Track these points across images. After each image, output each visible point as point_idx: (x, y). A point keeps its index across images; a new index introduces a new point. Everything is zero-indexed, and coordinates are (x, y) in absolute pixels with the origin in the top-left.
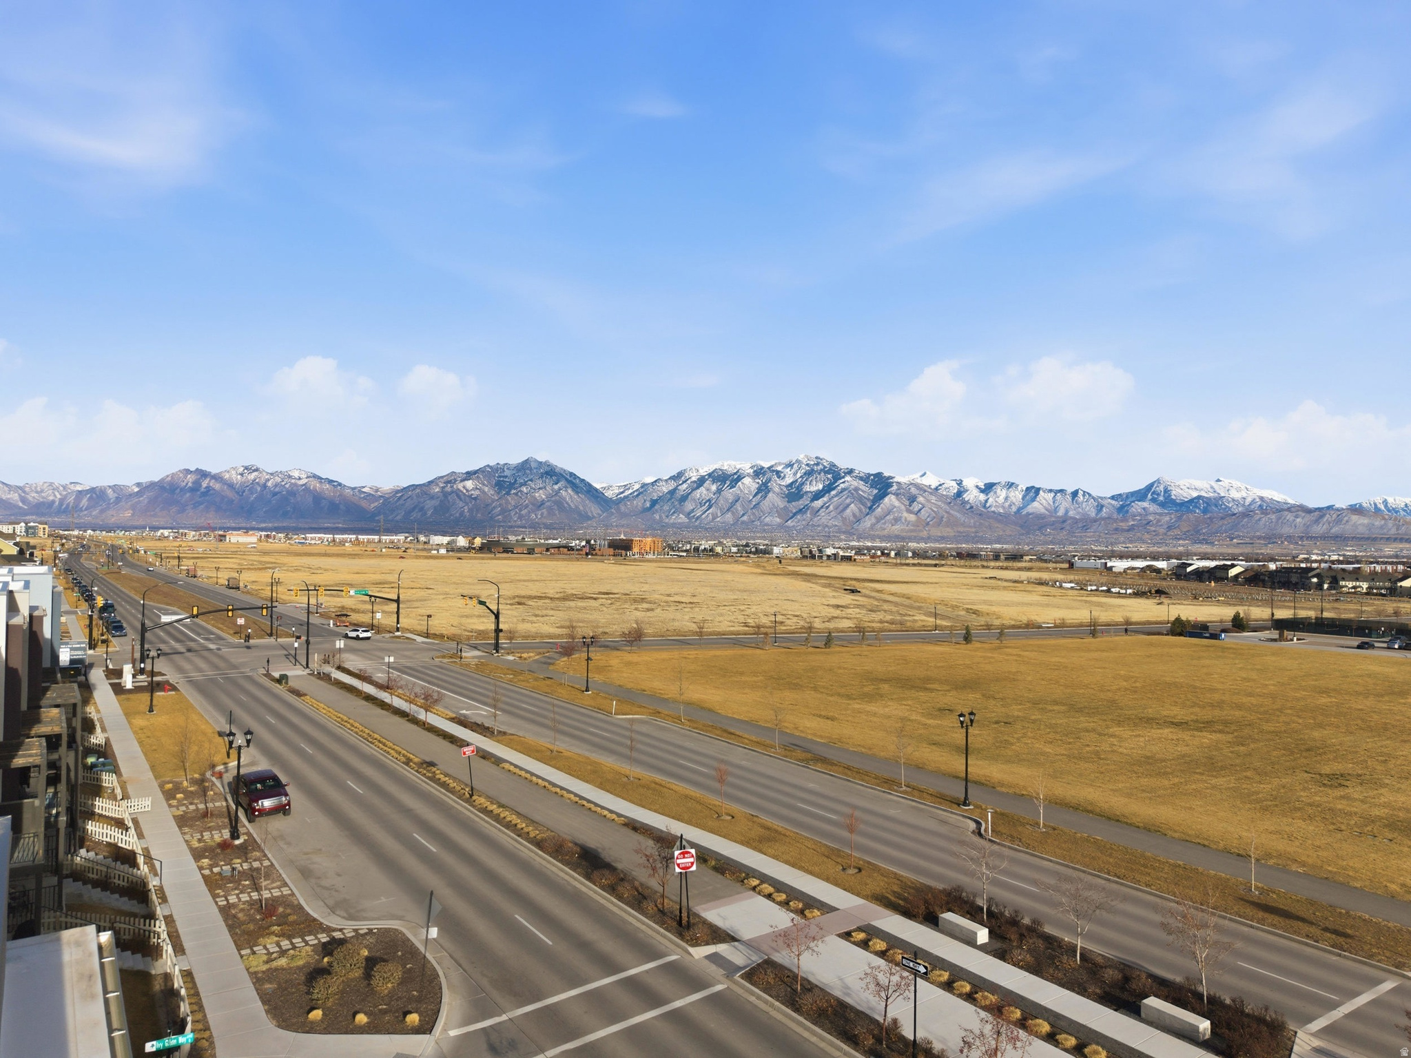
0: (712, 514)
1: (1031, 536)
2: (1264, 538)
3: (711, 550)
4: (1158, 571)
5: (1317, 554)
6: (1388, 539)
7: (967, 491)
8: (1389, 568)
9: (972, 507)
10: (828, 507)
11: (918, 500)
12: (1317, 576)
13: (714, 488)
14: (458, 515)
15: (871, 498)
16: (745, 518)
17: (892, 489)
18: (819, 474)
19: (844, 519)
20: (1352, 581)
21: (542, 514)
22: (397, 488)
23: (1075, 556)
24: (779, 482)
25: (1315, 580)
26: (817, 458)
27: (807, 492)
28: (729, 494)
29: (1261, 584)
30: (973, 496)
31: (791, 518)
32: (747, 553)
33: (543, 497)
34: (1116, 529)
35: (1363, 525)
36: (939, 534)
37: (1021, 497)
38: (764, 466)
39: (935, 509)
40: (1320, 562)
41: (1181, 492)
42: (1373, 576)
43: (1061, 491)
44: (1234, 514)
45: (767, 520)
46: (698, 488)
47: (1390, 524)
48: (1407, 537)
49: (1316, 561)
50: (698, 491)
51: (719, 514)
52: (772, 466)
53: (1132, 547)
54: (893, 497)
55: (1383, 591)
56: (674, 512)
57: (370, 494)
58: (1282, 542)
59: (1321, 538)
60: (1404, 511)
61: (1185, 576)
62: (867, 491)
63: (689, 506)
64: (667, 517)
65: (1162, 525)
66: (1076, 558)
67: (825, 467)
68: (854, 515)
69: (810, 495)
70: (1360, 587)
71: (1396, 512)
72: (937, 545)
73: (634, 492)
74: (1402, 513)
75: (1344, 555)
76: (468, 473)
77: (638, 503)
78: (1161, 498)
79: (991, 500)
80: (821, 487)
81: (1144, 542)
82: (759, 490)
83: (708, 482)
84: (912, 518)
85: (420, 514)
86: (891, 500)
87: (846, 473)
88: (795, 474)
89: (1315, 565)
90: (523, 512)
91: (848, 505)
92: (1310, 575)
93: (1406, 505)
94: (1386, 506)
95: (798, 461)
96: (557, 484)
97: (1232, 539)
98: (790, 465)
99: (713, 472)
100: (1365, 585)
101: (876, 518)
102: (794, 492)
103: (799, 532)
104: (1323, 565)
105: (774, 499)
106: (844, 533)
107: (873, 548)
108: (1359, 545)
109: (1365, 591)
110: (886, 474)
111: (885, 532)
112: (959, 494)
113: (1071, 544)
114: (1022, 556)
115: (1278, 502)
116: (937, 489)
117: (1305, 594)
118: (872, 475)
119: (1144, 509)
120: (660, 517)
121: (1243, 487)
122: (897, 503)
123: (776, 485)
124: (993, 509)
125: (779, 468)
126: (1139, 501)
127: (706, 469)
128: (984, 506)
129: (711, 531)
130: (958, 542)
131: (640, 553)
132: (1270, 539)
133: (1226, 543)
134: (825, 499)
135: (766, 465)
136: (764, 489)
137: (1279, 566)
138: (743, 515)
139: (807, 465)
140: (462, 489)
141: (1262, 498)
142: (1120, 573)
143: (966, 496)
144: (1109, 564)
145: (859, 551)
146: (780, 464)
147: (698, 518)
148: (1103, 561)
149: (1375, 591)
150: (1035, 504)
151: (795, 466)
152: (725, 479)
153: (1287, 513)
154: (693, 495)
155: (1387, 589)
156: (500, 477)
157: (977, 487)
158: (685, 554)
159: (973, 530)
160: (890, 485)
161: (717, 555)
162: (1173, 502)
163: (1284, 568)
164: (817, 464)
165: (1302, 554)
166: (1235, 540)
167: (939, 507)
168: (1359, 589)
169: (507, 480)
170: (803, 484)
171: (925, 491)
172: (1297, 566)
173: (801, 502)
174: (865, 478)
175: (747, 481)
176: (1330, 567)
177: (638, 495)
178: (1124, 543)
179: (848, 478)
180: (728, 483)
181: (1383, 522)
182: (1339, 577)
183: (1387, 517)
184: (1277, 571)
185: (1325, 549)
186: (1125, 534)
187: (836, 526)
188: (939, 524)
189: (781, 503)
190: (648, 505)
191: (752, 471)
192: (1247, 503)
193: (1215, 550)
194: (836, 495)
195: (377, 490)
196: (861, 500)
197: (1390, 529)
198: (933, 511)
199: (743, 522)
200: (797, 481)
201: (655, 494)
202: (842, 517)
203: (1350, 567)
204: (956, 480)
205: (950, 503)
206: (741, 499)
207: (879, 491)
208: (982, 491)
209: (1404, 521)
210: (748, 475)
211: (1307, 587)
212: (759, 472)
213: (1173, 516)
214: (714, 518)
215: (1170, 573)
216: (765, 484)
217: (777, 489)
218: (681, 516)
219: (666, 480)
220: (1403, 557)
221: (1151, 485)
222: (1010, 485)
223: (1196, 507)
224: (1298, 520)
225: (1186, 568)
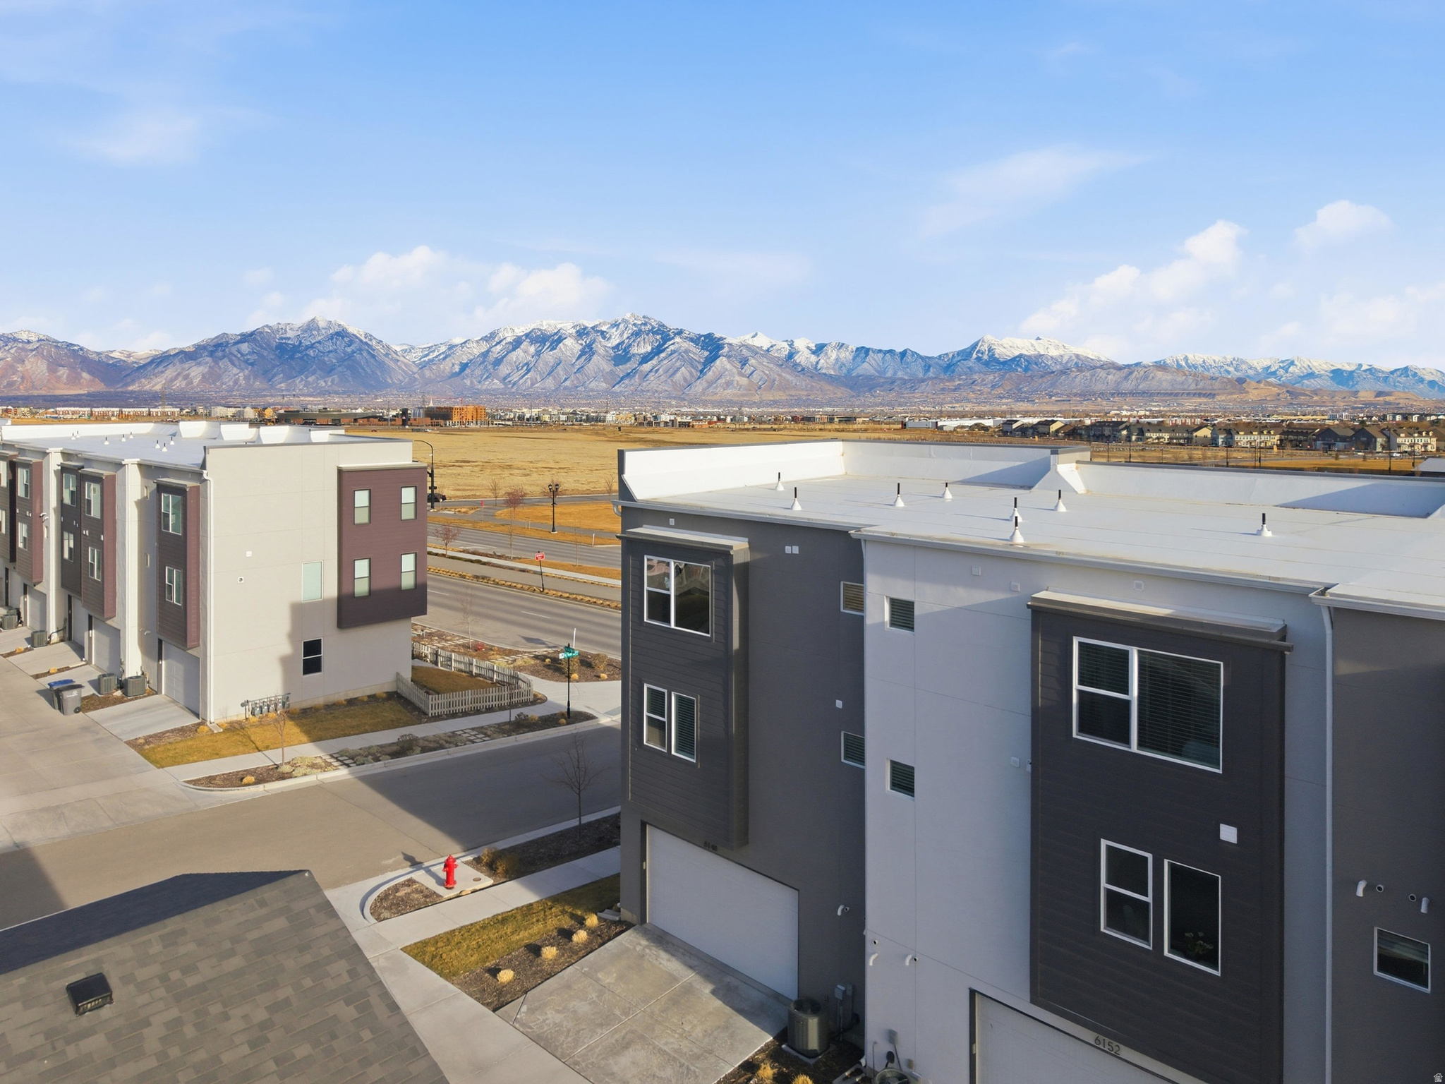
0: (531, 379)
1: (861, 398)
2: (1080, 395)
3: (537, 419)
4: (986, 429)
5: (1127, 410)
6: (1188, 394)
7: (799, 352)
8: (1189, 421)
9: (803, 370)
10: (657, 371)
11: (750, 362)
12: (1127, 428)
13: (532, 349)
14: (231, 383)
15: (702, 360)
16: (568, 383)
17: (723, 351)
18: (647, 334)
19: (674, 384)
20: (1156, 432)
21: (333, 381)
22: (154, 353)
23: (905, 417)
24: (605, 343)
25: (1124, 432)
26: (644, 317)
27: (634, 355)
28: (549, 356)
29: (1078, 437)
30: (804, 358)
31: (618, 383)
32: (576, 421)
33: (334, 361)
34: (943, 389)
35: (1166, 380)
36: (772, 399)
37: (851, 358)
38: (587, 325)
39: (768, 372)
40: (1129, 417)
41: (1004, 350)
42: (1174, 428)
43: (891, 351)
44: (1053, 372)
45: (593, 385)
46: (514, 349)
47: (1190, 379)
48: (1204, 392)
49: (1126, 416)
50: (515, 353)
51: (539, 380)
52: (596, 326)
53: (959, 407)
54: (724, 359)
55: (1182, 441)
56: (486, 378)
57: (121, 360)
58: (1096, 399)
59: (1130, 394)
60: (1203, 367)
61: (1011, 432)
62: (699, 354)
63: (504, 369)
64: (480, 382)
65: (986, 384)
66: (907, 419)
67: (653, 328)
68: (685, 379)
69: (638, 358)
70: (1163, 438)
71: (1196, 368)
72: (770, 410)
73: (440, 354)
74: (1201, 369)
75: (1150, 411)
76: (242, 335)
77: (446, 367)
78: (986, 357)
79: (822, 361)
80: (649, 349)
81: (969, 401)
82: (583, 353)
83: (525, 343)
84: (744, 381)
85: (184, 383)
86: (721, 363)
87: (676, 334)
88: (621, 335)
89: (1125, 420)
90: (310, 379)
91: (679, 369)
92: (1121, 427)
93: (1204, 361)
94: (1187, 363)
95: (625, 321)
96: (349, 346)
97: (1051, 397)
98: (616, 325)
99: (530, 332)
100: (1167, 436)
101: (707, 381)
102: (621, 355)
103: (627, 397)
104: (1132, 420)
105: (600, 362)
106: (675, 398)
107: (708, 413)
108: (1163, 401)
109: (1166, 441)
110: (717, 335)
111: (717, 398)
112: (791, 356)
113: (900, 405)
114: (855, 419)
115: (1092, 359)
116: (768, 350)
117: (1117, 445)
118: (703, 336)
119: (969, 368)
120: (472, 382)
121: (1060, 345)
122: (728, 366)
123: (602, 346)
124: (824, 371)
125: (604, 328)
126: (965, 360)
127: (523, 329)
128: (816, 368)
129: (531, 398)
130: (790, 406)
131: (461, 423)
132: (1086, 395)
133: (1045, 400)
134: (654, 362)
135: (590, 324)
136: (588, 351)
137: (1093, 421)
138: (566, 379)
139: (634, 324)
140: (236, 353)
141: (1077, 356)
142: (951, 431)
143: (797, 358)
144: (940, 424)
145: (695, 417)
146: (604, 324)
147: (514, 384)
148: (934, 421)
149: (1175, 441)
150: (865, 365)
151: (622, 326)
152: (546, 340)
153: (1100, 370)
154: (509, 357)
155: (1185, 439)
156: (282, 339)
157: (808, 348)
158: (510, 423)
159: (805, 393)
160: (721, 347)
161: (546, 423)
162: (997, 361)
163: (1098, 422)
164: (645, 324)
165: (1114, 410)
166: (1053, 398)
167: (771, 370)
168: (1162, 440)
169: (289, 342)
170: (630, 346)
171: (757, 353)
172: (1109, 420)
173: (628, 365)
174: (695, 340)
175: (569, 342)
176: (1138, 421)
177: (444, 359)
178: (951, 403)
179: (677, 339)
180: (548, 344)
181: (1184, 377)
182: (1145, 429)
183: (1187, 373)
184: (1093, 425)
185: (1133, 405)
186: (951, 394)
187: (667, 391)
188: (771, 387)
189: (607, 367)
190: (457, 370)
191: (574, 331)
192: (1064, 361)
193: (1035, 408)
194: (665, 358)
195: (129, 356)
196: (691, 362)
197: (1190, 385)
198: (765, 374)
199: (566, 388)
200: (623, 342)
201: (464, 357)
202: (672, 380)
203: (1155, 421)
204: (787, 341)
205: (782, 365)
206: (563, 362)
207: (711, 353)
208: (814, 353)
209: (1203, 376)
210: (570, 335)
211: (1117, 440)
212: (582, 333)
213: (996, 375)
214: (532, 384)
215: (996, 430)
216: (589, 346)
217: (602, 351)
218: (495, 381)
219: (477, 342)
220: (1201, 411)
221: (977, 344)
222: (841, 346)
223: (1017, 365)
224: (1110, 377)
225: (1012, 424)
